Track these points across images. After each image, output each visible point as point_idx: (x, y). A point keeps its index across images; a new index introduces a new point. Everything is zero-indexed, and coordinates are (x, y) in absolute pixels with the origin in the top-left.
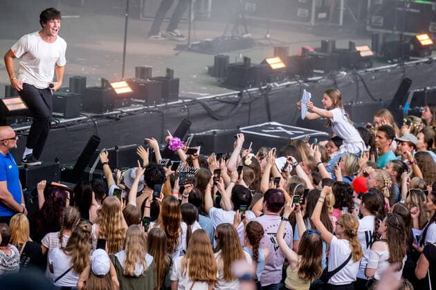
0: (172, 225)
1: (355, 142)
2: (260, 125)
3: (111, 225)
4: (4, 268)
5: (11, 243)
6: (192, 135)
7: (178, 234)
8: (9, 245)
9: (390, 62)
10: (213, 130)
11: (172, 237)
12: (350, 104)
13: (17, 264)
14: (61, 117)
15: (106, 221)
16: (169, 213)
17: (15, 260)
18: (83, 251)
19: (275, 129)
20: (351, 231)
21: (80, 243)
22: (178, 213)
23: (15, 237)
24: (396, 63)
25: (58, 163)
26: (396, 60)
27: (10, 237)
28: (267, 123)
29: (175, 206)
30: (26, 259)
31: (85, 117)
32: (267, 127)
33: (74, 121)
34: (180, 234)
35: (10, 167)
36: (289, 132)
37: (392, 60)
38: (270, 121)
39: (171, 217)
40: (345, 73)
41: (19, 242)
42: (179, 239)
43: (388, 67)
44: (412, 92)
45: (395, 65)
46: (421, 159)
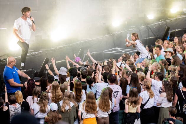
0: (79, 91)
1: (145, 53)
2: (111, 49)
3: (57, 93)
4: (15, 113)
5: (17, 103)
6: (85, 55)
7: (81, 94)
8: (16, 103)
9: (160, 21)
10: (93, 53)
11: (79, 96)
12: (146, 38)
13: (20, 111)
14: (33, 52)
15: (55, 92)
16: (77, 86)
17: (19, 109)
18: (44, 104)
19: (117, 50)
20: (148, 87)
21: (43, 101)
22: (81, 86)
23: (18, 100)
24: (163, 21)
25: (33, 70)
26: (163, 20)
27: (16, 100)
28: (114, 48)
29: (80, 84)
30: (23, 108)
31: (42, 51)
32: (114, 50)
33: (38, 53)
34: (82, 94)
35: (14, 73)
36: (123, 51)
37: (161, 20)
38: (115, 47)
39: (78, 88)
40: (143, 26)
41: (19, 102)
42: (82, 96)
43: (160, 23)
44: (170, 32)
45: (163, 22)
46: (175, 59)
